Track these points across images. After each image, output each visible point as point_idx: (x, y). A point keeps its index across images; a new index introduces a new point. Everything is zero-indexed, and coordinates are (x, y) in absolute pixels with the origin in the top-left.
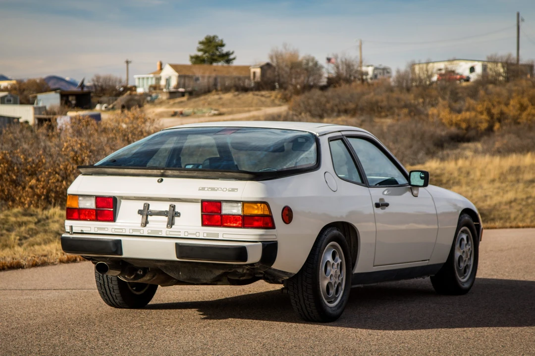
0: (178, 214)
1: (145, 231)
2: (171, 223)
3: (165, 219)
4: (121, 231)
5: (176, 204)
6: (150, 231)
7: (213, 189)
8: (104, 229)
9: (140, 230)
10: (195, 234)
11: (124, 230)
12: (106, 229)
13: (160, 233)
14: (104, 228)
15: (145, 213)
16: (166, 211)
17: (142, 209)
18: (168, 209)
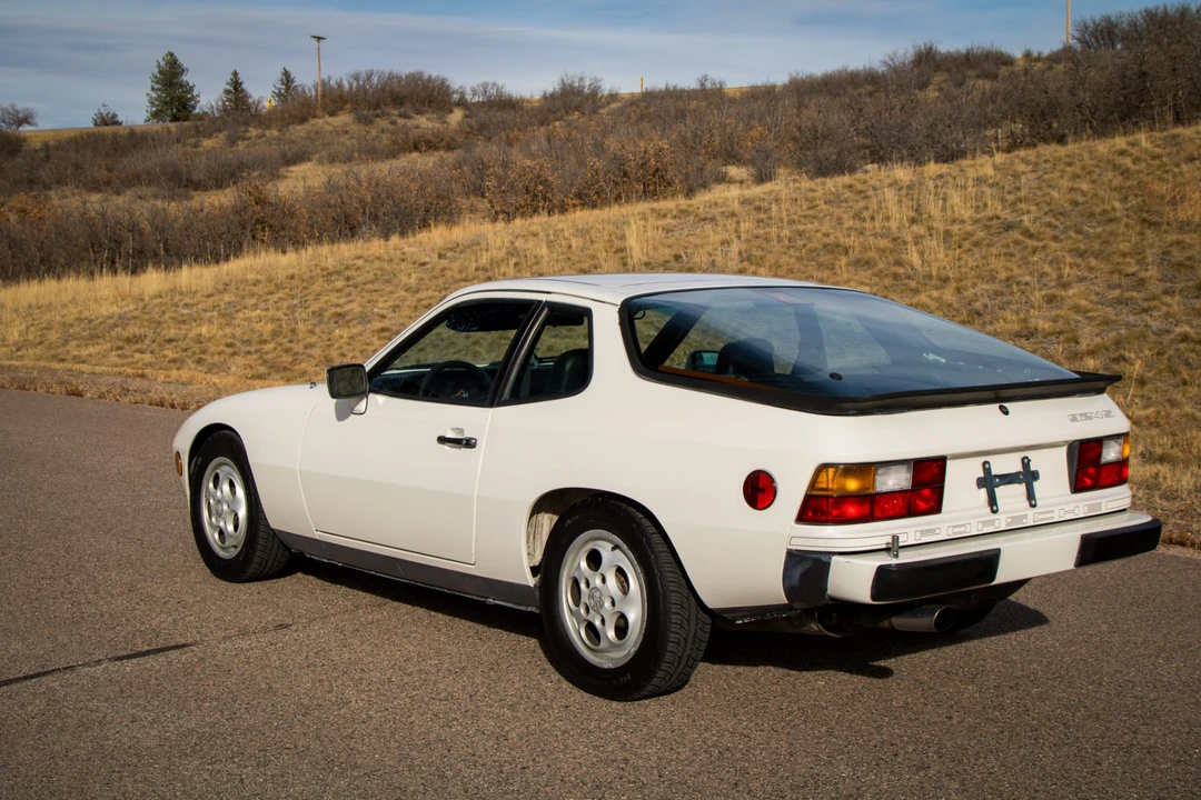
0: (1035, 476)
1: (1001, 522)
2: (1031, 496)
3: (1021, 489)
4: (963, 529)
5: (1029, 454)
6: (1009, 520)
7: (1087, 417)
8: (931, 532)
9: (994, 521)
10: (1072, 511)
11: (968, 526)
12: (938, 531)
13: (1025, 521)
14: (934, 530)
15: (989, 482)
16: (1018, 473)
17: (982, 475)
18: (1019, 468)
